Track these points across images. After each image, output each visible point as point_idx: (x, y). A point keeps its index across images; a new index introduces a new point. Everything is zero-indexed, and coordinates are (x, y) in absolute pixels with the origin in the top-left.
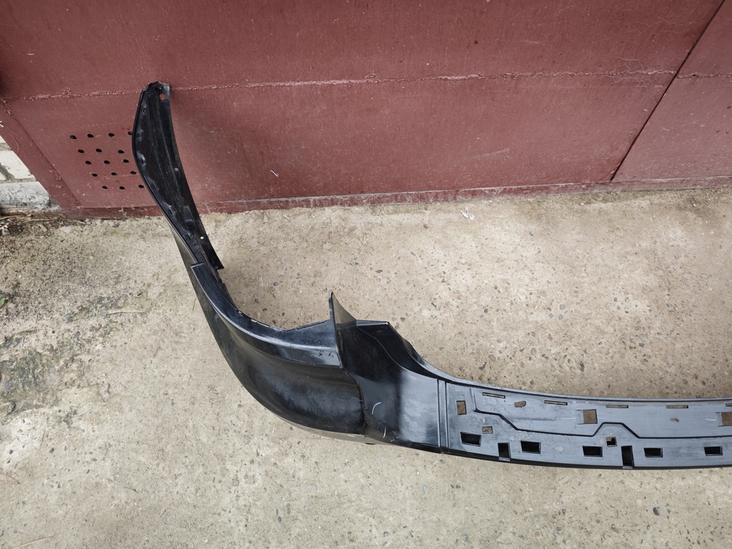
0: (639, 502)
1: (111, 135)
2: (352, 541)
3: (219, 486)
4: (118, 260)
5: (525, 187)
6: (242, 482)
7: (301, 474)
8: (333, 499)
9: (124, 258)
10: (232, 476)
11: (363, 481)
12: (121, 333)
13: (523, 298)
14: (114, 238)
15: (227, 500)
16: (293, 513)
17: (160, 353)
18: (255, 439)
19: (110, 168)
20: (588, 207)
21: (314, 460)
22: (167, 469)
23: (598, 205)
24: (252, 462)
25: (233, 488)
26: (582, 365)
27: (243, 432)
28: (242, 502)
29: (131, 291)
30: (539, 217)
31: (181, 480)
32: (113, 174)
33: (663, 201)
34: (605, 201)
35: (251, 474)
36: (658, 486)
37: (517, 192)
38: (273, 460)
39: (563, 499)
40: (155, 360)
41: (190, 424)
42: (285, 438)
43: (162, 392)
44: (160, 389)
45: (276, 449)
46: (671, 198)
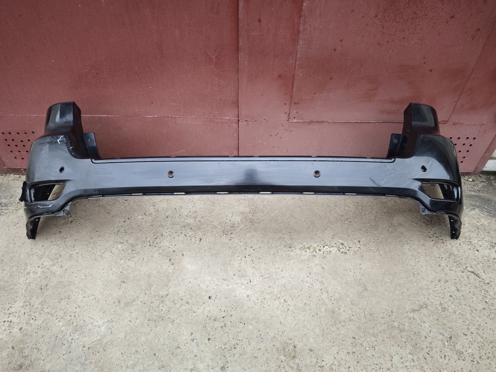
0: (204, 293)
1: (18, 133)
2: (69, 299)
6: (31, 274)
8: (68, 283)
10: (28, 271)
11: (83, 277)
13: (186, 213)
14: (17, 182)
15: (22, 280)
16: (48, 287)
18: (44, 259)
19: (18, 149)
25: (26, 276)
26: (201, 240)
27: (40, 256)
28: (28, 281)
32: (19, 151)
35: (36, 271)
36: (215, 288)
39: (169, 290)
40: (14, 227)
41: (19, 251)
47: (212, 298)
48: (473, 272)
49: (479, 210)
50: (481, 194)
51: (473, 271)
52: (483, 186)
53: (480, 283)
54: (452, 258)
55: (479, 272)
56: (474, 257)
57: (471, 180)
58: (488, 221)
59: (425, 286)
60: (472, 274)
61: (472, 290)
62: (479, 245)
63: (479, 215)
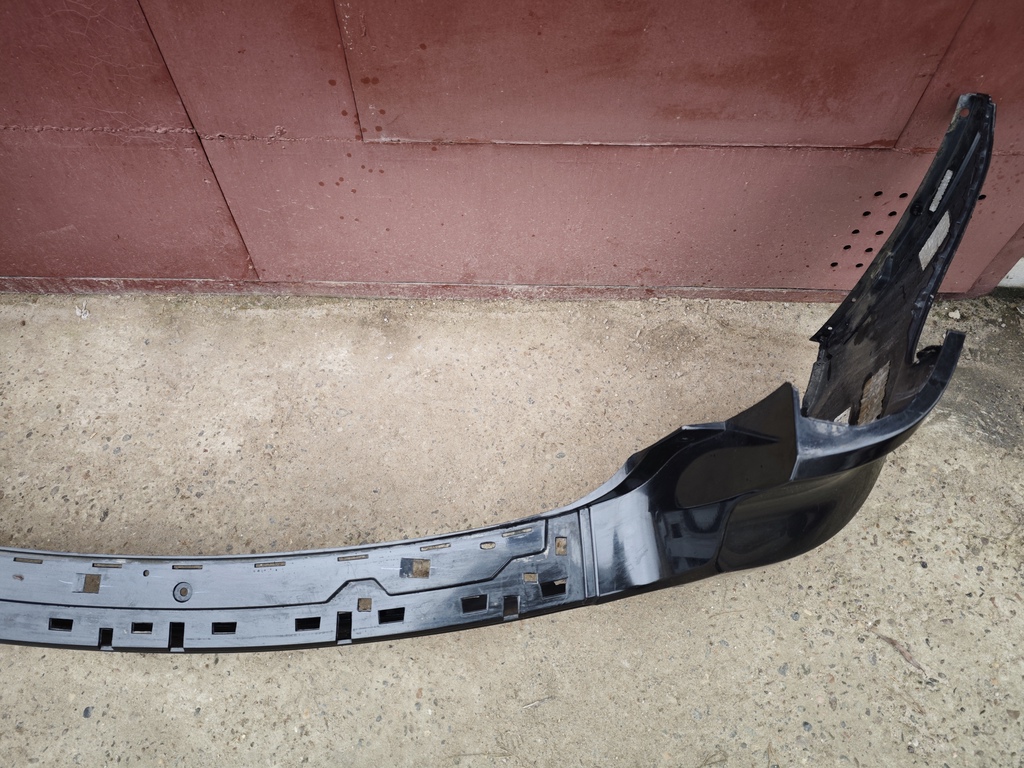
0: (72, 697)
13: (84, 422)
20: (241, 313)
23: (252, 312)
26: (106, 514)
30: (171, 321)
33: (345, 312)
34: (267, 306)
36: (109, 679)
37: (149, 287)
47: (92, 713)
48: (893, 643)
49: (960, 421)
50: (978, 364)
51: (895, 637)
52: (990, 338)
53: (905, 680)
54: (842, 588)
55: (911, 642)
56: (906, 588)
57: (956, 315)
58: (980, 459)
59: (735, 689)
60: (890, 648)
61: (877, 704)
62: (932, 543)
63: (956, 438)
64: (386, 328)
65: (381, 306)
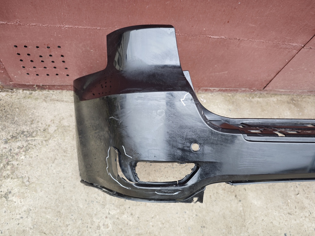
0: (279, 231)
1: (38, 47)
3: (90, 230)
4: (32, 112)
5: (228, 89)
6: (102, 228)
7: (131, 223)
9: (35, 111)
10: (97, 225)
11: (161, 226)
12: (35, 150)
14: (30, 100)
17: (56, 161)
18: (107, 206)
19: (33, 64)
20: (253, 100)
21: (137, 216)
22: (62, 222)
23: (256, 99)
24: (106, 217)
25: (97, 231)
29: (39, 128)
30: (233, 103)
31: (70, 228)
32: (34, 67)
33: (282, 99)
34: (259, 97)
35: (106, 223)
36: (286, 224)
37: (224, 91)
38: (117, 216)
40: (54, 165)
42: (122, 205)
43: (58, 181)
44: (57, 180)
45: (118, 211)
46: (285, 98)
64: (295, 104)
65: (290, 98)
